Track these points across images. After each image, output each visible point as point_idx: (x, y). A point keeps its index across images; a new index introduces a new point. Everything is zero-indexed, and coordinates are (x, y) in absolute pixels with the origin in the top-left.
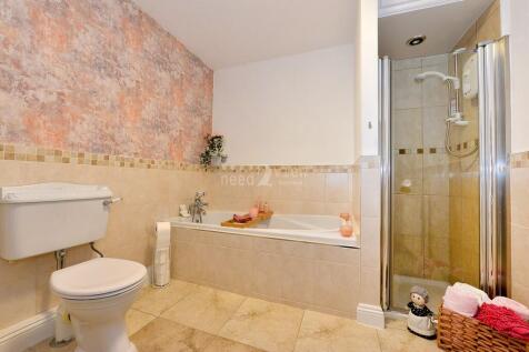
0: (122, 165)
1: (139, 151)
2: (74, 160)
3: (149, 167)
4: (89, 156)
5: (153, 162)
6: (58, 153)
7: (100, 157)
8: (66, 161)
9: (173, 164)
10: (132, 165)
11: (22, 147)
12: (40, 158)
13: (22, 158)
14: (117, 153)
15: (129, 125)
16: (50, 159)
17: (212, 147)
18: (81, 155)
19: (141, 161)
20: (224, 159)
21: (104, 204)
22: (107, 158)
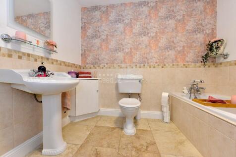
0: (150, 67)
1: (158, 61)
2: (134, 67)
3: (163, 67)
4: (138, 65)
5: (165, 65)
6: (130, 66)
7: (142, 65)
8: (132, 68)
9: (178, 65)
10: (154, 67)
11: (123, 65)
12: (126, 68)
13: (123, 68)
14: (148, 63)
15: (153, 51)
16: (128, 67)
17: (211, 49)
18: (136, 65)
19: (158, 65)
20: (225, 56)
21: (139, 81)
22: (144, 65)
